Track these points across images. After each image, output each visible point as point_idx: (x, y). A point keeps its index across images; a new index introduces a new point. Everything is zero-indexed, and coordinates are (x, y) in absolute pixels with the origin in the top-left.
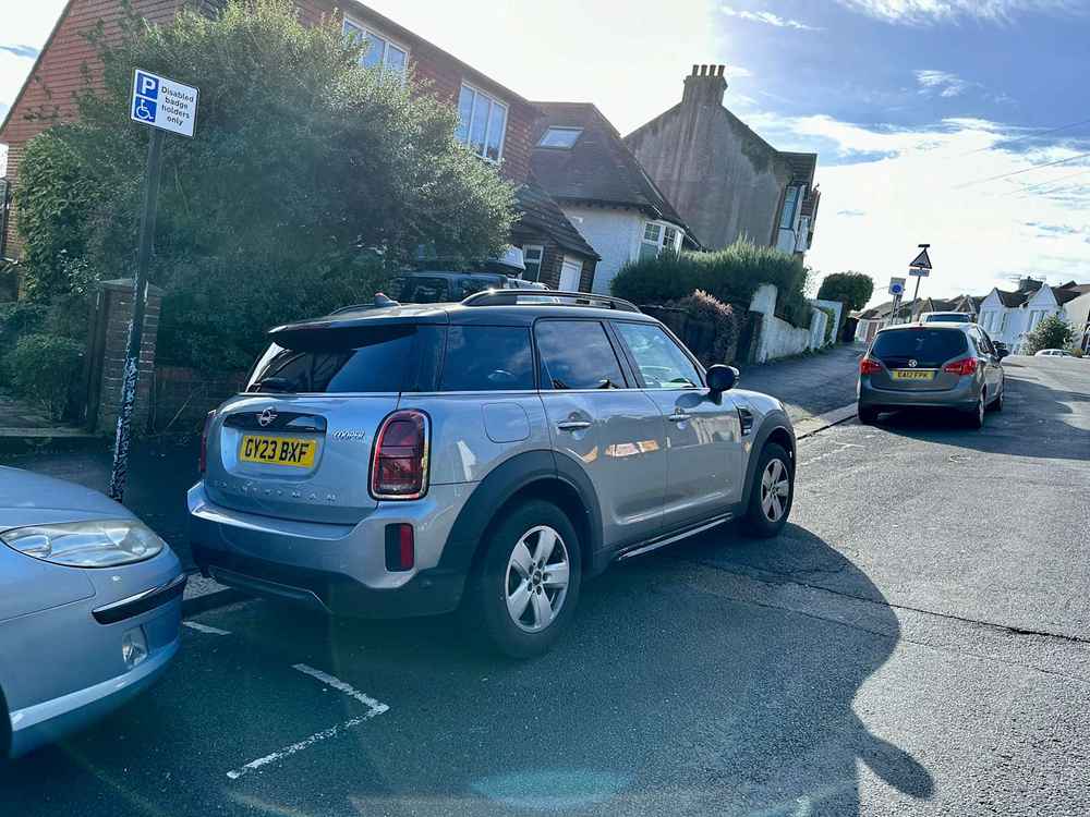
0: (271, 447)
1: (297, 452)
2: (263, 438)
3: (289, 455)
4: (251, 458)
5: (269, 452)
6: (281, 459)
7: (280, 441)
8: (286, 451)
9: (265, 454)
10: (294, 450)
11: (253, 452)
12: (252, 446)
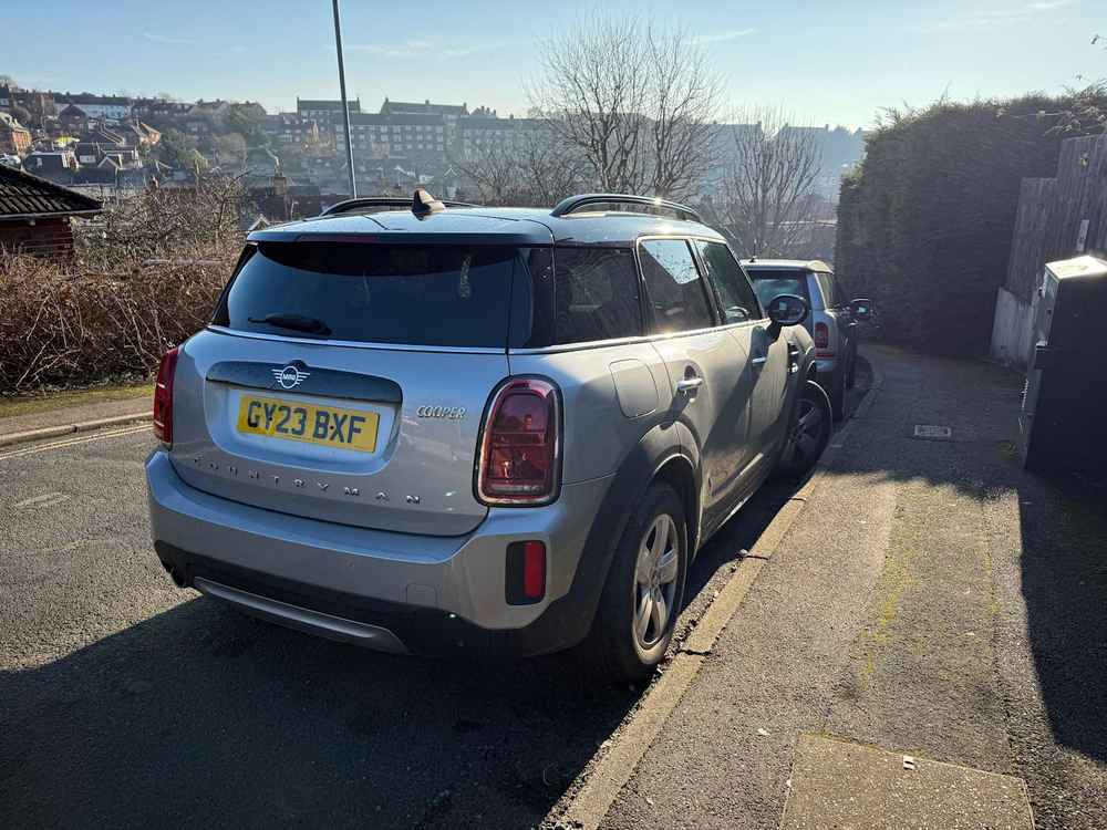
1: (345, 429)
3: (330, 432)
5: (294, 423)
8: (325, 426)
10: (340, 424)
12: (261, 412)
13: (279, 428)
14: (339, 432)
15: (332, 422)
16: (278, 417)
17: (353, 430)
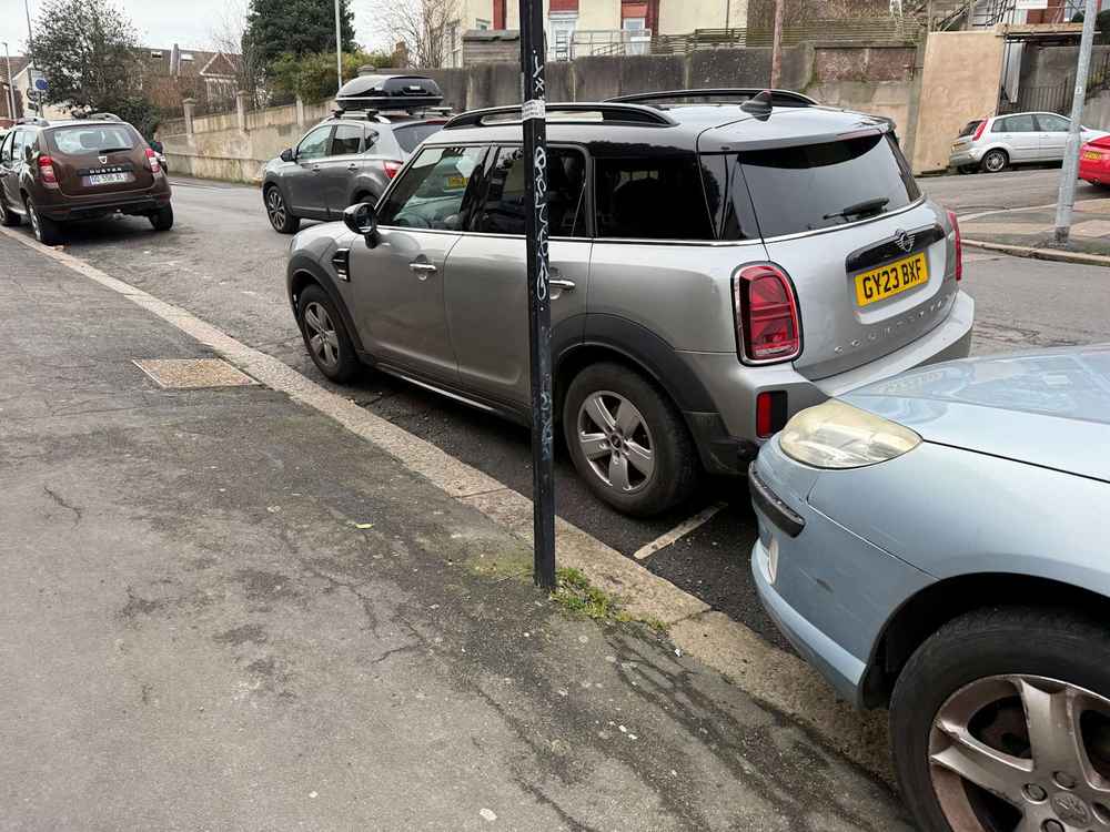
0: (892, 275)
2: (881, 271)
4: (875, 297)
5: (893, 282)
6: (906, 283)
7: (898, 265)
9: (890, 285)
11: (875, 290)
13: (887, 290)
14: (912, 273)
15: (909, 270)
16: (883, 281)
17: (918, 269)
